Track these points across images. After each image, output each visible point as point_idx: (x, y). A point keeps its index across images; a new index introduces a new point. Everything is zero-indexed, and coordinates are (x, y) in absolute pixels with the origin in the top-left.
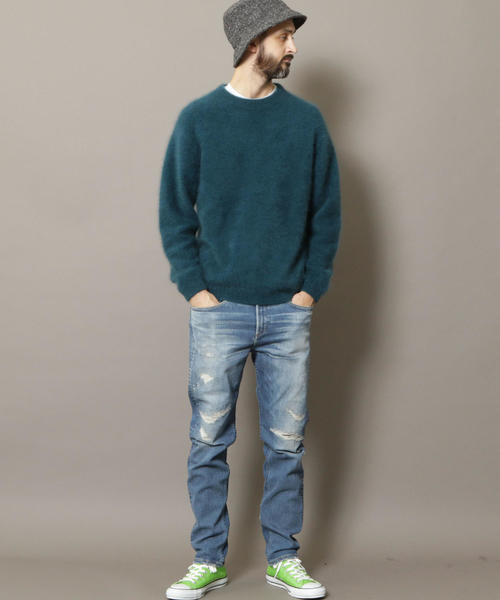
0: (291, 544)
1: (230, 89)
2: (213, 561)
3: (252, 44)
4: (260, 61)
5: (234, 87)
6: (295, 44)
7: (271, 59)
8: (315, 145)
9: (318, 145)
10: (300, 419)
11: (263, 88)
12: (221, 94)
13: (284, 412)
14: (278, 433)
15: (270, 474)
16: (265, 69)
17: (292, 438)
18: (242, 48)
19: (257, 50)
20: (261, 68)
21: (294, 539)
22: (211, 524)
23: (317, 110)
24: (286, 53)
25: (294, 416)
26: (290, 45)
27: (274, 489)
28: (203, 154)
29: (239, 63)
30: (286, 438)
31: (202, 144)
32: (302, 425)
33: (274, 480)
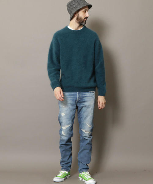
0: (86, 167)
1: (69, 27)
2: (67, 170)
3: (75, 13)
4: (77, 19)
5: (70, 27)
6: (88, 14)
7: (81, 18)
8: (95, 44)
9: (96, 44)
10: (90, 127)
11: (79, 27)
12: (66, 29)
13: (85, 124)
14: (84, 131)
15: (81, 144)
16: (79, 21)
17: (88, 133)
18: (72, 15)
19: (77, 15)
20: (78, 21)
21: (87, 166)
22: (66, 160)
23: (96, 33)
24: (86, 17)
25: (88, 126)
26: (87, 14)
27: (82, 149)
28: (60, 47)
29: (71, 19)
30: (86, 132)
31: (60, 44)
32: (91, 129)
33: (82, 146)
